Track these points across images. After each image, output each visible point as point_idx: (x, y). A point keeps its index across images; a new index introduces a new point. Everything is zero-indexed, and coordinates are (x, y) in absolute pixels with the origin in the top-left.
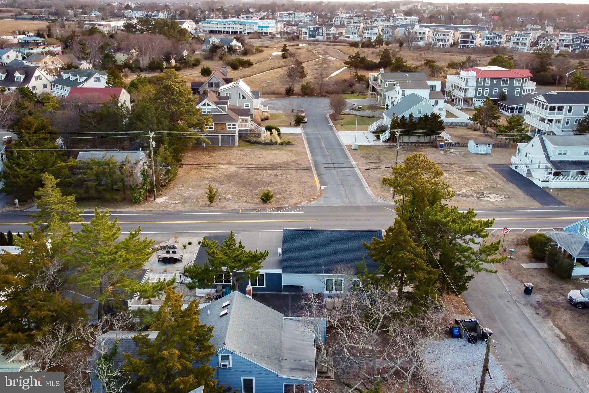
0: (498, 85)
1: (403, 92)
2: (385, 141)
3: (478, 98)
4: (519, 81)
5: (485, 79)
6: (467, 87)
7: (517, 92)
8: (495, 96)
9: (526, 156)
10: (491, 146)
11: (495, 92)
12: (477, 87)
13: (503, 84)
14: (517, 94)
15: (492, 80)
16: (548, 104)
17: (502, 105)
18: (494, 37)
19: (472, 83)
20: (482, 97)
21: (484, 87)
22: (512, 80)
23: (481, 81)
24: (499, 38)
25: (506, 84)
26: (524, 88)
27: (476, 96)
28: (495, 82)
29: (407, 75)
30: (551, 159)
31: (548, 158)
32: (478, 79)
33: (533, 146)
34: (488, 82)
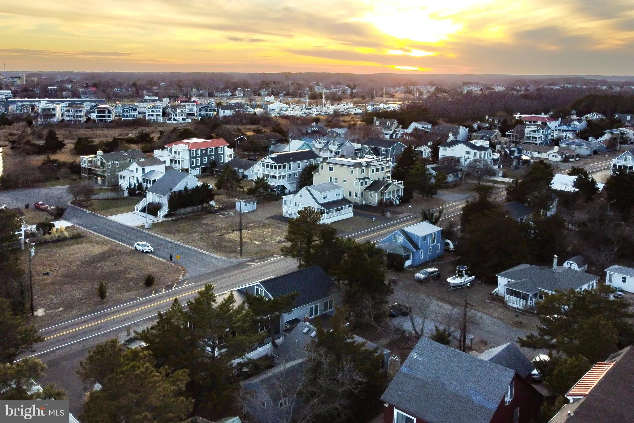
0: (206, 155)
1: (143, 170)
2: (165, 216)
3: (193, 167)
4: (221, 149)
5: (196, 151)
6: (182, 159)
7: (221, 158)
8: (205, 164)
9: (296, 205)
10: (255, 204)
11: (205, 161)
12: (191, 158)
13: (210, 153)
14: (221, 160)
15: (201, 150)
16: (276, 165)
17: (217, 171)
18: (130, 110)
19: (186, 155)
20: (196, 167)
21: (196, 157)
22: (216, 149)
23: (193, 153)
24: (134, 110)
25: (212, 152)
26: (225, 154)
27: (191, 166)
28: (204, 152)
29: (126, 154)
30: (320, 203)
31: (318, 203)
32: (190, 151)
33: (301, 196)
34: (199, 153)
